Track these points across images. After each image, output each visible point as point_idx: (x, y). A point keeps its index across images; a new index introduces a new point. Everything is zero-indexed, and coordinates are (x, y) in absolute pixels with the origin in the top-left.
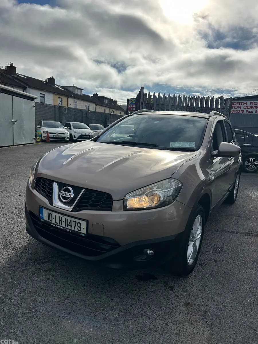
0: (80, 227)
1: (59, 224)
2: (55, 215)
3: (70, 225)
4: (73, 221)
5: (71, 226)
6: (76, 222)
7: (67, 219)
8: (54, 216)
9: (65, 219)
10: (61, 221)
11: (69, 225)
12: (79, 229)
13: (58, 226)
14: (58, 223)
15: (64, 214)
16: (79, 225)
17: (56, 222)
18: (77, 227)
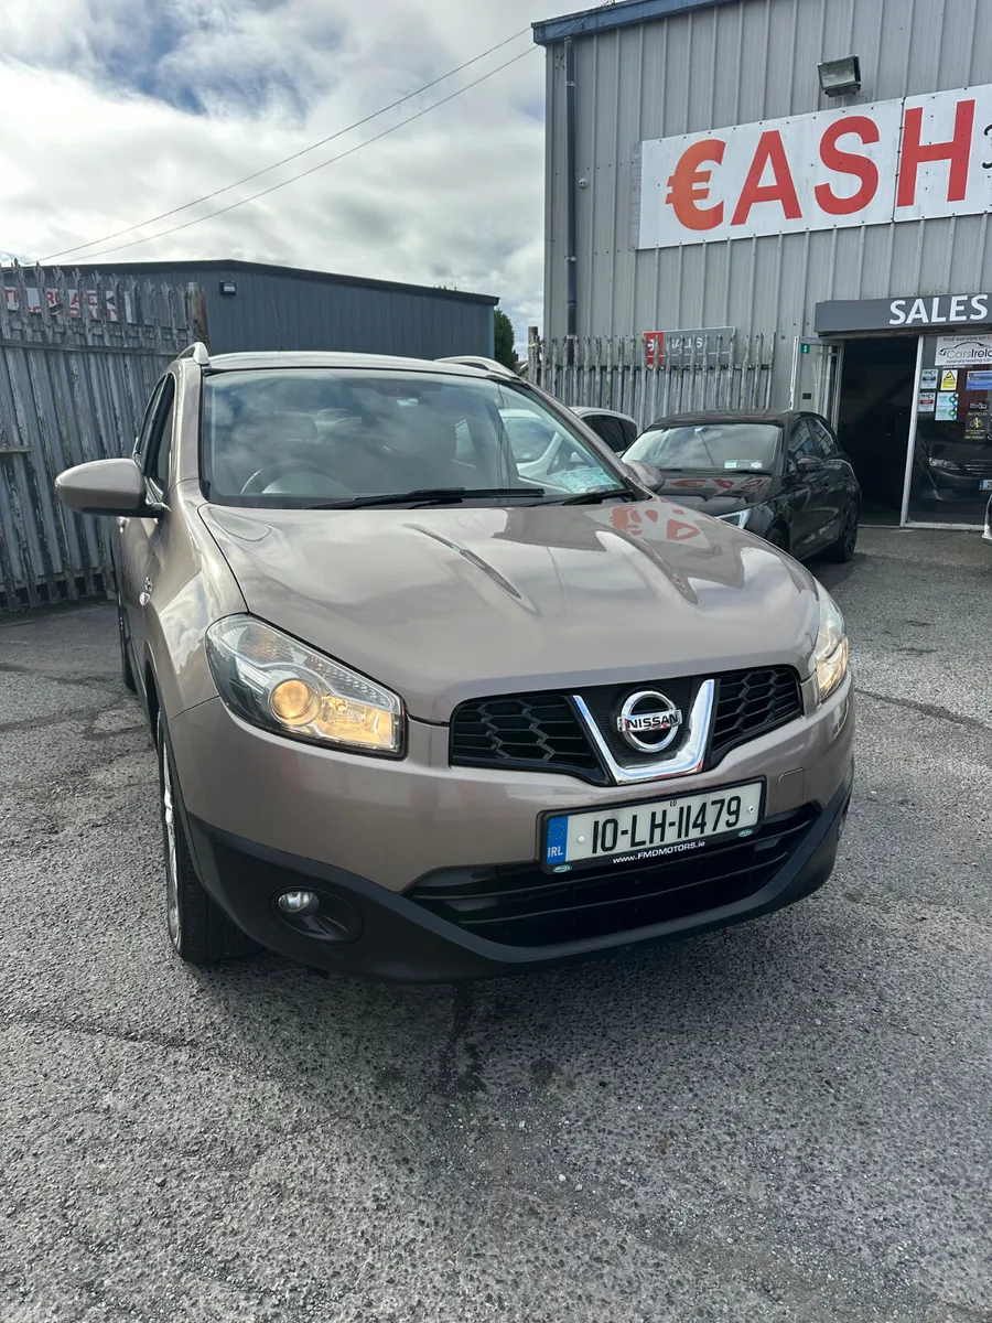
0: (737, 812)
1: (651, 841)
2: (635, 818)
3: (699, 821)
4: (714, 803)
5: (703, 825)
6: (722, 801)
7: (689, 808)
8: (625, 824)
9: (682, 809)
10: (662, 825)
11: (695, 826)
12: (732, 819)
13: (647, 850)
14: (644, 843)
15: (673, 796)
16: (733, 808)
17: (633, 844)
18: (725, 816)
